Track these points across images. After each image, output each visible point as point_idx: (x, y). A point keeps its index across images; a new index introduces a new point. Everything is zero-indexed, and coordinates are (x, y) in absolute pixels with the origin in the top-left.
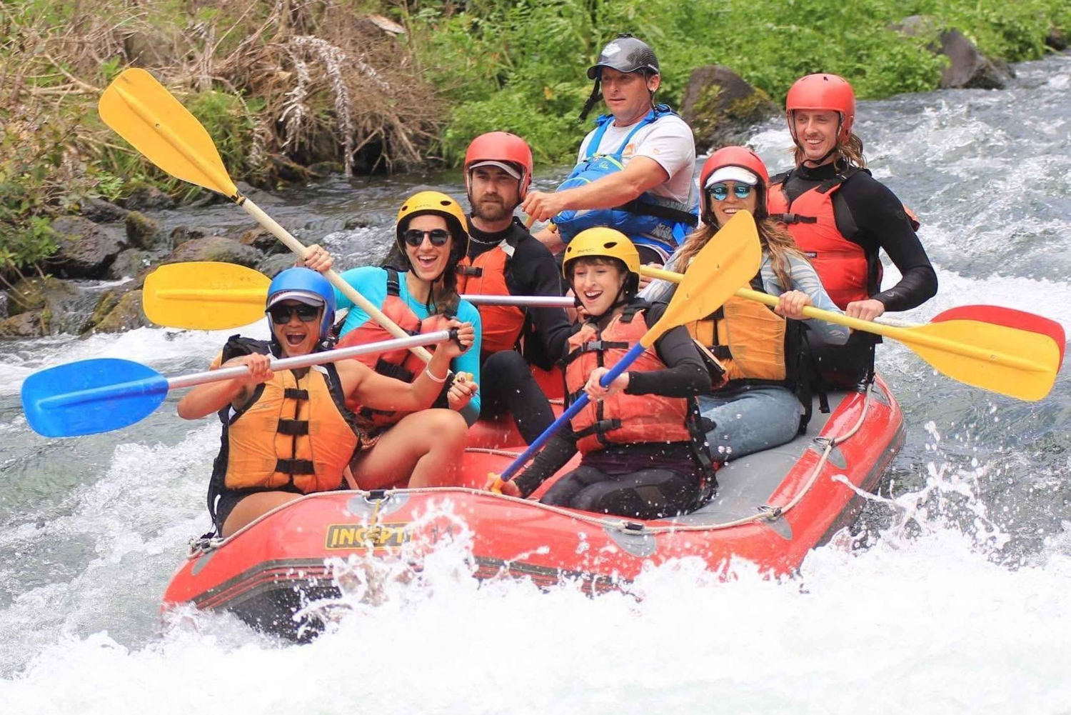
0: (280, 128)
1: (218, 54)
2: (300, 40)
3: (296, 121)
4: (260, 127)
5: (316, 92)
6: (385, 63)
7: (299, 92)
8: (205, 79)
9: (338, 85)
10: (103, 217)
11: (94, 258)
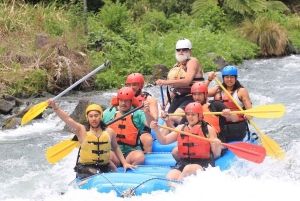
0: (55, 78)
1: (41, 60)
2: (60, 57)
3: (59, 76)
4: (50, 78)
5: (64, 70)
6: (81, 63)
7: (59, 69)
8: (37, 66)
9: (69, 68)
10: (11, 99)
11: (7, 110)
